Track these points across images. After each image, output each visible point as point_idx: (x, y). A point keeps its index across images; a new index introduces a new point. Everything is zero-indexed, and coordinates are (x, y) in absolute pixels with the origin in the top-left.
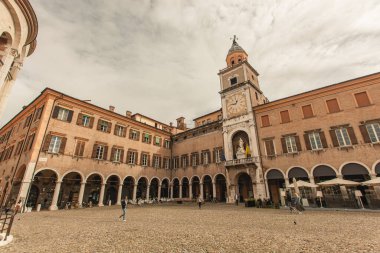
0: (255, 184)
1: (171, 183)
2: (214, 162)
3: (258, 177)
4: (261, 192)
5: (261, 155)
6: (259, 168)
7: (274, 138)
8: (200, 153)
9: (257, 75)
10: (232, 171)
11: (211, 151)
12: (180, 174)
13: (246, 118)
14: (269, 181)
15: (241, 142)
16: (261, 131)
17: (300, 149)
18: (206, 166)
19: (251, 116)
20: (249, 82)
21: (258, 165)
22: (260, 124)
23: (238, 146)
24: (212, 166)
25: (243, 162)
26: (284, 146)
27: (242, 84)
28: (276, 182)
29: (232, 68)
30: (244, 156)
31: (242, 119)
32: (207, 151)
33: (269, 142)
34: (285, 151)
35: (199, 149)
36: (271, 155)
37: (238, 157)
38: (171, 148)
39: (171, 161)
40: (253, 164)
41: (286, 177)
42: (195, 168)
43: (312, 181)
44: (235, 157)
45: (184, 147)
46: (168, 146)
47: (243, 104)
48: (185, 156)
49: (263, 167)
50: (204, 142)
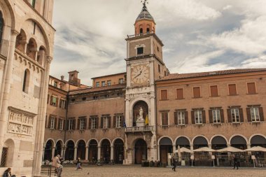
0: (149, 149)
1: (64, 145)
2: (114, 127)
3: (153, 143)
4: (153, 155)
5: (157, 124)
6: (154, 136)
7: (169, 111)
8: (100, 117)
9: (162, 45)
10: (130, 137)
11: (112, 116)
12: (76, 137)
13: (148, 90)
14: (161, 146)
15: (141, 111)
16: (160, 103)
17: (187, 123)
18: (105, 130)
19: (152, 89)
20: (154, 56)
21: (154, 133)
22: (159, 97)
23: (138, 114)
24: (112, 131)
25: (141, 129)
26: (176, 119)
27: (148, 56)
28: (166, 148)
29: (140, 38)
30: (142, 125)
31: (144, 90)
32: (108, 116)
33: (165, 114)
34: (176, 123)
35: (99, 113)
36: (165, 125)
37: (138, 125)
38: (66, 108)
39: (66, 122)
40: (150, 132)
41: (174, 144)
42: (93, 131)
43: (192, 148)
44: (134, 124)
45: (82, 109)
46: (63, 105)
47: (147, 75)
48: (83, 119)
49: (157, 135)
50: (105, 106)
